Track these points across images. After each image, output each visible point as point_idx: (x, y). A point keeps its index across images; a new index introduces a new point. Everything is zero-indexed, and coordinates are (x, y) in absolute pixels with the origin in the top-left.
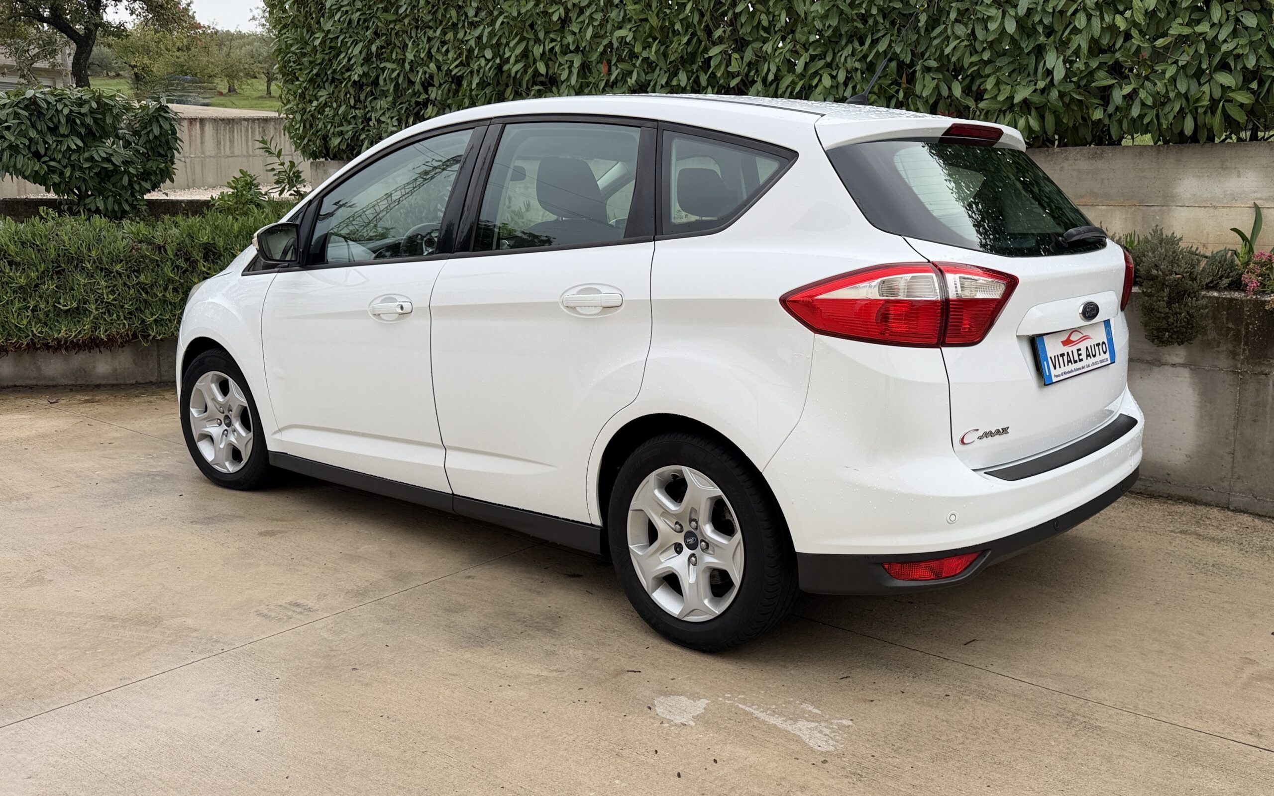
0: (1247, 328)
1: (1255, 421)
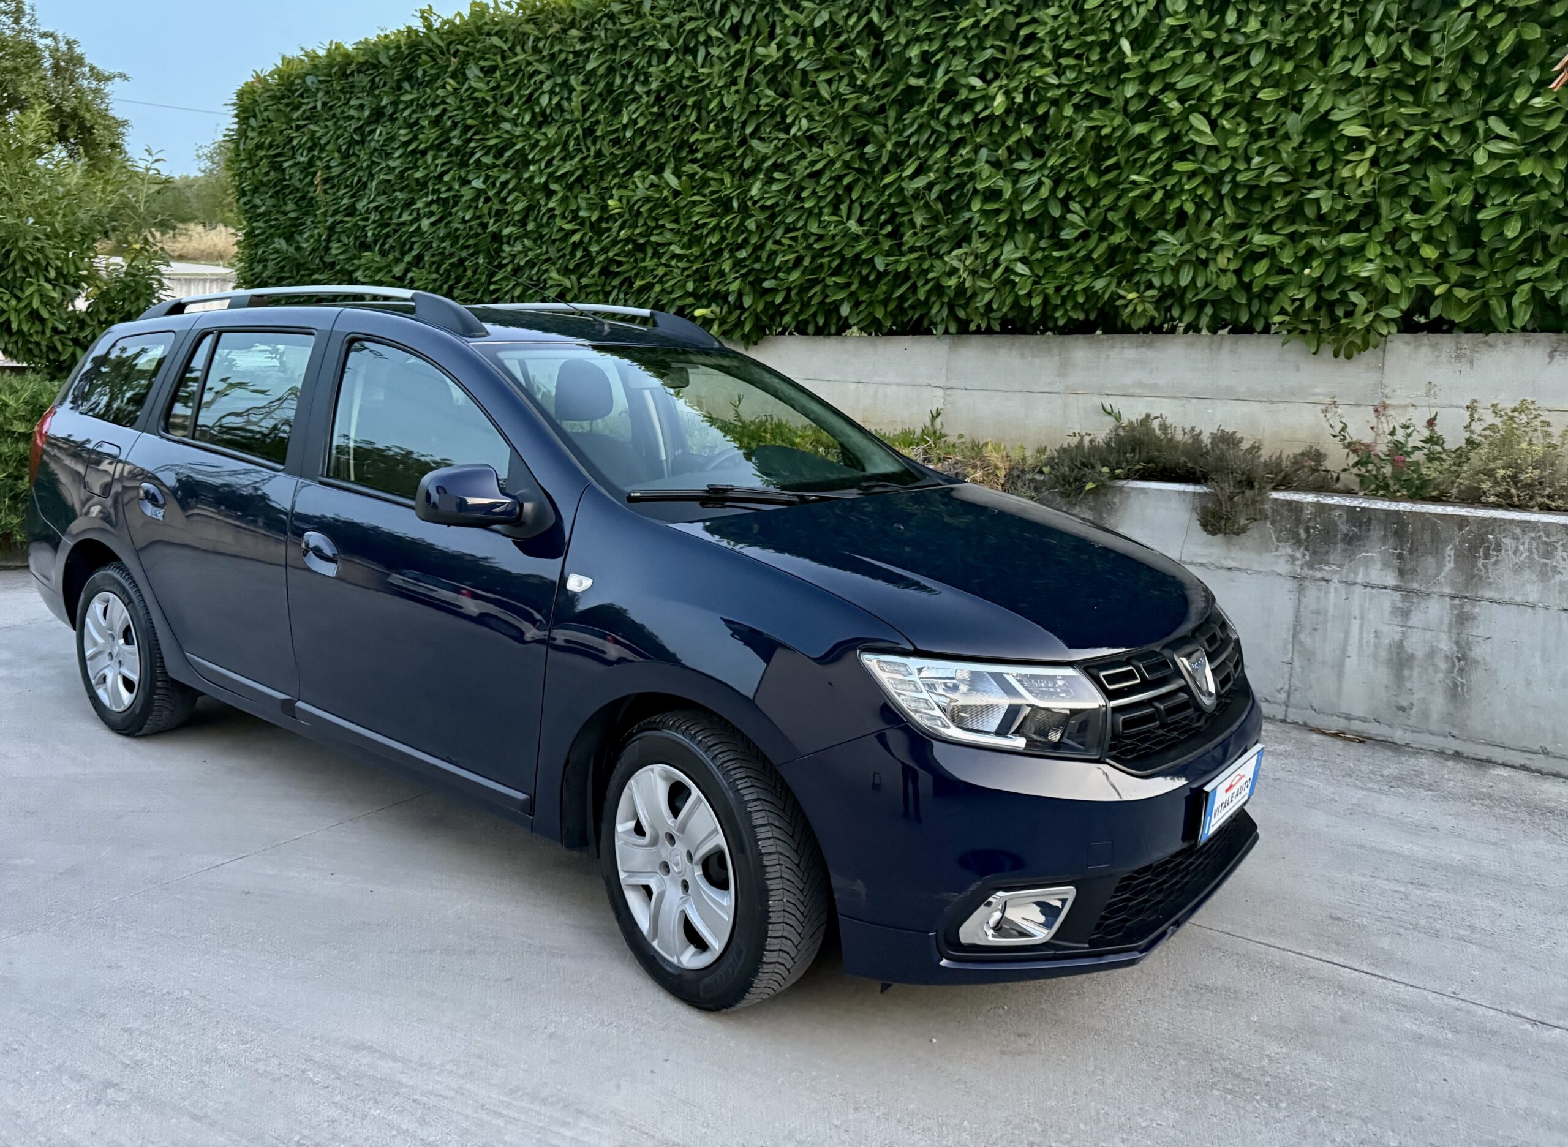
0: (1307, 530)
1: (1315, 629)
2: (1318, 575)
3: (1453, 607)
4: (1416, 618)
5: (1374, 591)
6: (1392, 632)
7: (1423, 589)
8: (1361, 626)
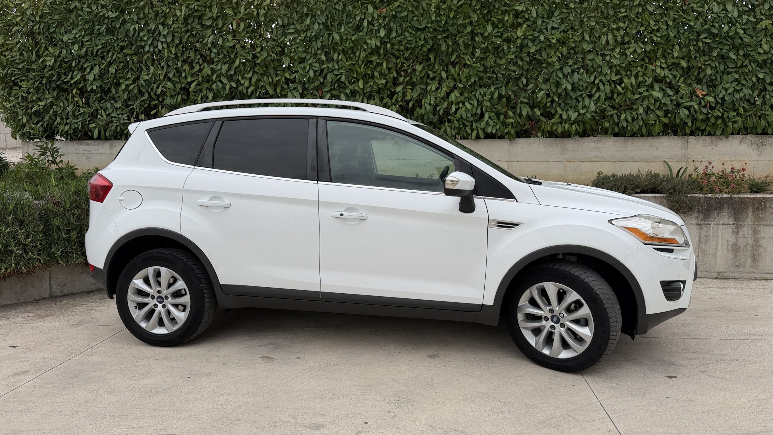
2: (706, 223)
3: (752, 228)
4: (741, 234)
5: (726, 226)
6: (733, 240)
7: (742, 224)
8: (722, 239)
